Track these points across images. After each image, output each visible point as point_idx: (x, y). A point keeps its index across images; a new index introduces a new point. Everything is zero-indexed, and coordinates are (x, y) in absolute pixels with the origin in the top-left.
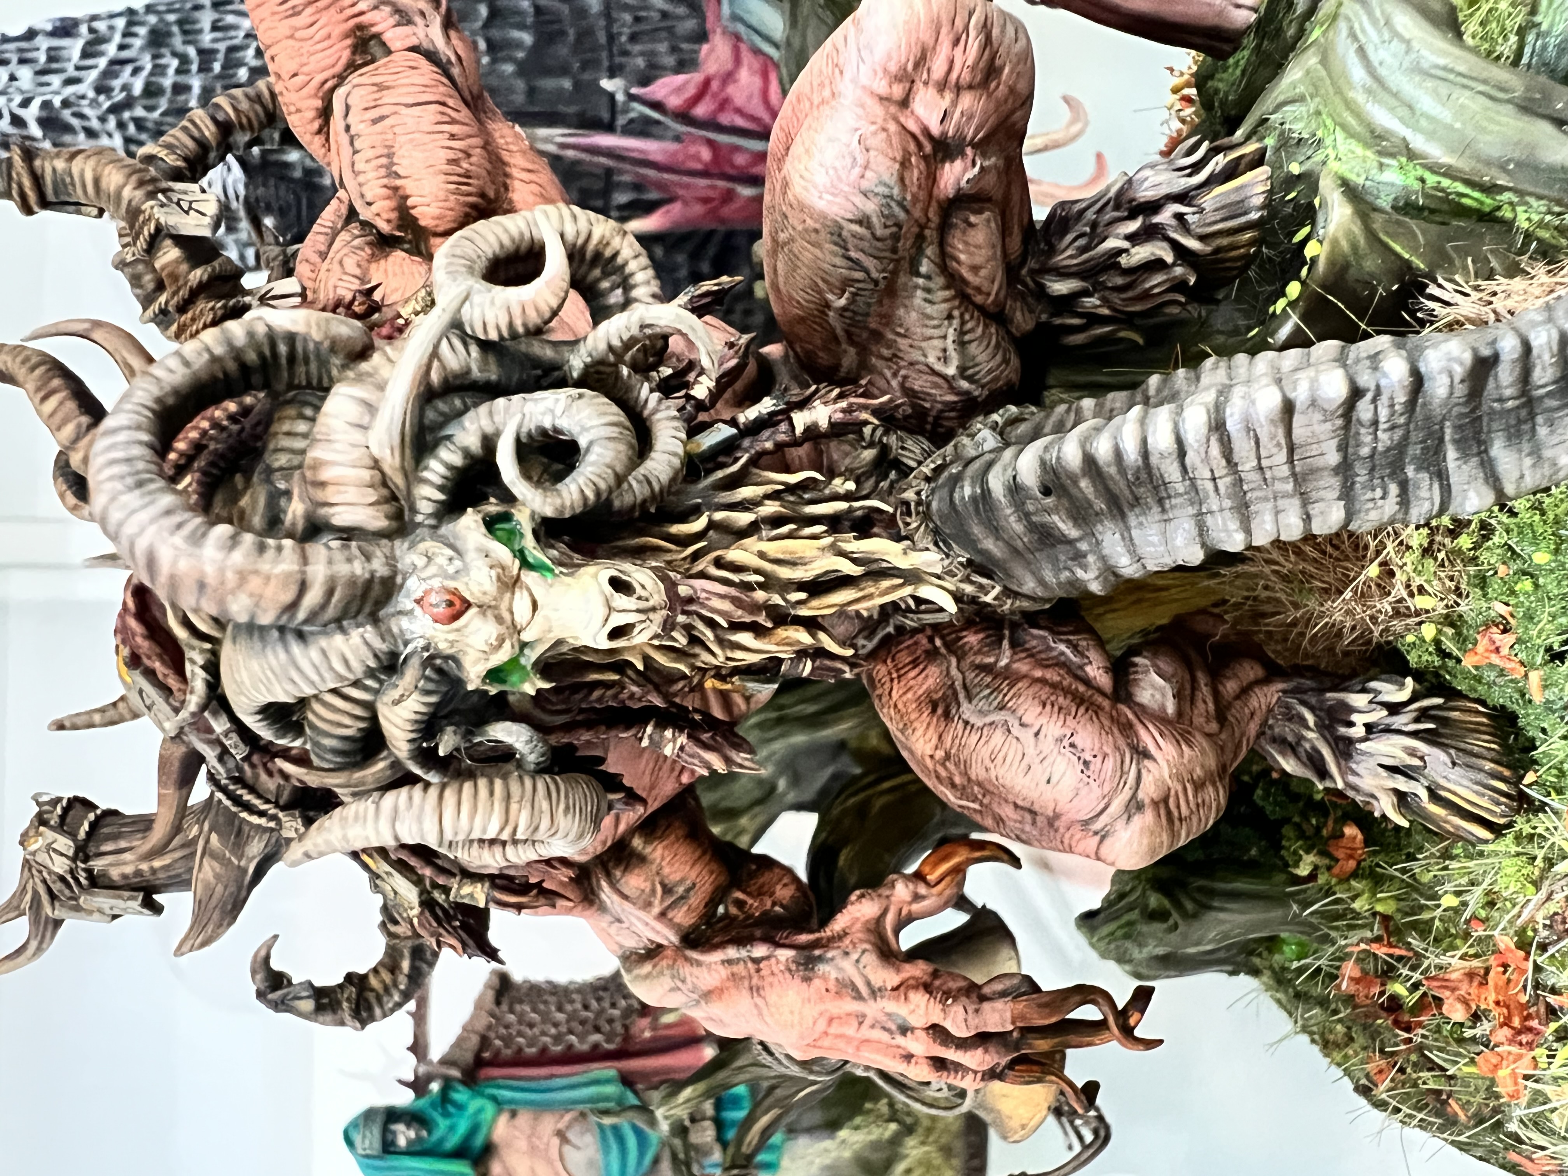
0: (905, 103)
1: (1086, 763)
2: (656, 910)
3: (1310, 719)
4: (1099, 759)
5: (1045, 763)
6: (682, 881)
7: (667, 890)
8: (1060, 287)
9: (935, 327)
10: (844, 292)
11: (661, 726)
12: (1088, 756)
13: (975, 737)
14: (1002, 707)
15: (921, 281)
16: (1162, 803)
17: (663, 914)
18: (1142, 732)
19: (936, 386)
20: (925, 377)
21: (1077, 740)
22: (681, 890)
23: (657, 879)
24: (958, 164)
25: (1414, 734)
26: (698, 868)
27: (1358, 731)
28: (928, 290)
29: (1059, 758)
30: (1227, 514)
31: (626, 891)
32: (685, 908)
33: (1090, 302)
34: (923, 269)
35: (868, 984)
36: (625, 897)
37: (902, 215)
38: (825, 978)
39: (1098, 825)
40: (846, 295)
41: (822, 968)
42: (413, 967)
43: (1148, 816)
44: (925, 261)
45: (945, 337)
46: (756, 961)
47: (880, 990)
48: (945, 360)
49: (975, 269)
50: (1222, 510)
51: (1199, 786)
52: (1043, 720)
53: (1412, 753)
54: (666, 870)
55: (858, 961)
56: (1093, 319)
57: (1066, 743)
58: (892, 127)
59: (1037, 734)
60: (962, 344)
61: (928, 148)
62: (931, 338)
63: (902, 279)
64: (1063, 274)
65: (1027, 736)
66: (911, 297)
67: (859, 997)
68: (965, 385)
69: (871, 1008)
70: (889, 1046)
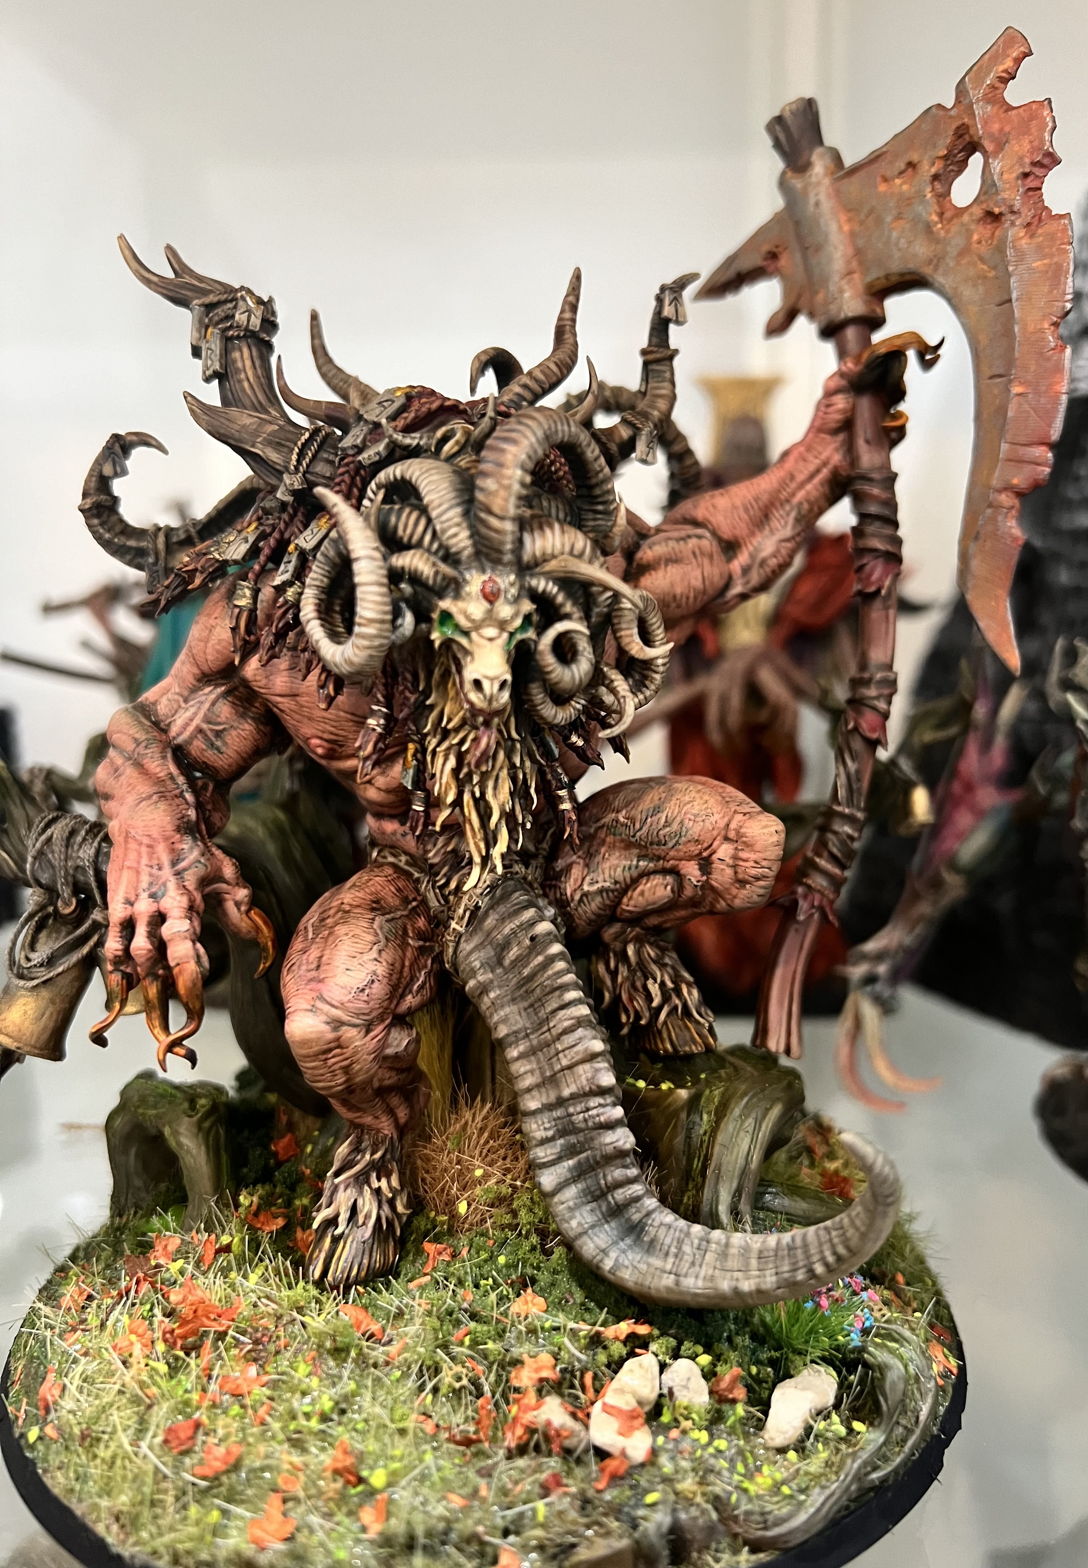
0: (726, 839)
1: (363, 990)
2: (205, 726)
3: (378, 1156)
4: (366, 999)
5: (360, 966)
6: (225, 743)
7: (218, 733)
8: (631, 950)
9: (610, 875)
10: (628, 819)
11: (387, 717)
12: (367, 992)
13: (365, 925)
14: (386, 940)
15: (635, 862)
16: (338, 1044)
17: (199, 730)
18: (381, 1027)
19: (576, 881)
21: (376, 985)
22: (218, 742)
23: (227, 726)
24: (697, 873)
25: (379, 1218)
26: (234, 754)
27: (375, 1185)
28: (630, 867)
29: (363, 974)
32: (204, 747)
33: (623, 971)
34: (641, 863)
35: (184, 870)
36: (214, 703)
37: (670, 844)
38: (182, 841)
39: (319, 1004)
40: (626, 821)
41: (188, 839)
42: (130, 548)
43: (331, 1036)
44: (646, 863)
45: (605, 881)
47: (182, 878)
48: (591, 884)
49: (642, 893)
51: (346, 1070)
52: (384, 964)
53: (367, 1217)
54: (234, 732)
55: (200, 861)
56: (614, 974)
57: (374, 978)
58: (715, 833)
59: (376, 960)
60: (601, 891)
61: (705, 854)
62: (604, 873)
63: (636, 851)
64: (638, 953)
65: (374, 954)
66: (626, 858)
67: (173, 864)
68: (577, 897)
69: (167, 872)
70: (136, 888)
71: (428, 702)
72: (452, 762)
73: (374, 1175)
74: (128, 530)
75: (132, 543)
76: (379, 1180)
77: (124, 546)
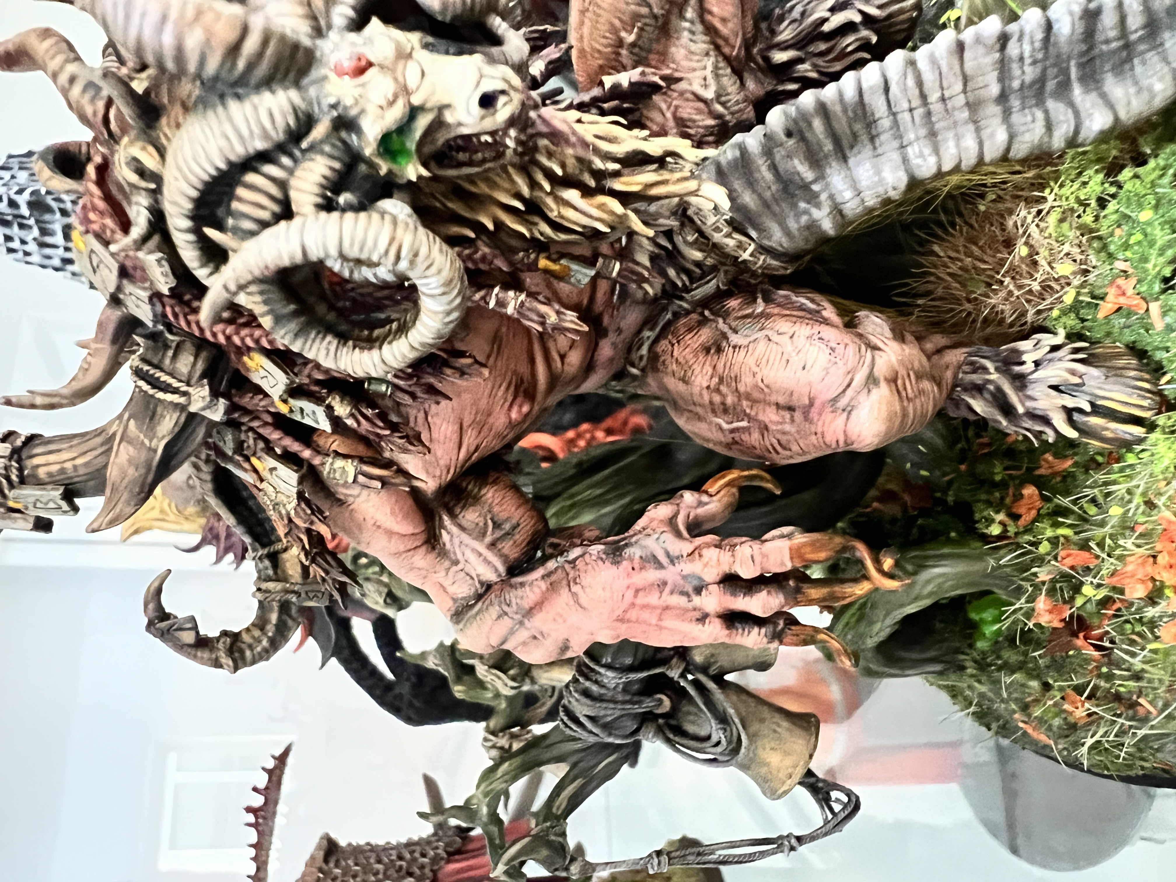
1: (833, 349)
2: (488, 539)
3: (991, 366)
4: (842, 346)
5: (800, 355)
6: (508, 519)
7: (497, 525)
8: (780, 57)
9: (698, 61)
10: (634, 27)
12: (834, 345)
13: (743, 352)
14: (761, 329)
15: (687, 25)
16: (893, 380)
17: (492, 545)
19: (699, 111)
20: (691, 104)
21: (823, 335)
22: (507, 526)
23: (489, 516)
25: (1075, 361)
26: (521, 511)
27: (1029, 367)
28: (693, 33)
29: (812, 348)
30: (922, 142)
31: (464, 523)
32: (511, 542)
33: (803, 68)
34: (688, 15)
35: (668, 555)
36: (462, 528)
38: (631, 559)
39: (843, 402)
40: (636, 30)
41: (628, 551)
43: (883, 391)
44: (690, 10)
45: (705, 68)
46: (573, 561)
47: (678, 558)
48: (707, 88)
49: (724, 23)
50: (918, 139)
52: (794, 329)
53: (1073, 373)
54: (496, 509)
55: (658, 539)
57: (816, 337)
59: (791, 337)
60: (717, 76)
62: (694, 70)
63: (673, 21)
64: (783, 46)
65: (785, 339)
66: (681, 36)
67: (660, 566)
68: (719, 108)
69: (671, 574)
70: (686, 610)
71: (491, 226)
72: (572, 195)
73: (1017, 369)
74: (261, 623)
75: (274, 617)
76: (1023, 363)
77: (277, 626)
